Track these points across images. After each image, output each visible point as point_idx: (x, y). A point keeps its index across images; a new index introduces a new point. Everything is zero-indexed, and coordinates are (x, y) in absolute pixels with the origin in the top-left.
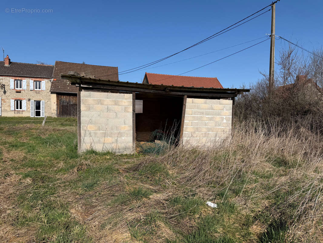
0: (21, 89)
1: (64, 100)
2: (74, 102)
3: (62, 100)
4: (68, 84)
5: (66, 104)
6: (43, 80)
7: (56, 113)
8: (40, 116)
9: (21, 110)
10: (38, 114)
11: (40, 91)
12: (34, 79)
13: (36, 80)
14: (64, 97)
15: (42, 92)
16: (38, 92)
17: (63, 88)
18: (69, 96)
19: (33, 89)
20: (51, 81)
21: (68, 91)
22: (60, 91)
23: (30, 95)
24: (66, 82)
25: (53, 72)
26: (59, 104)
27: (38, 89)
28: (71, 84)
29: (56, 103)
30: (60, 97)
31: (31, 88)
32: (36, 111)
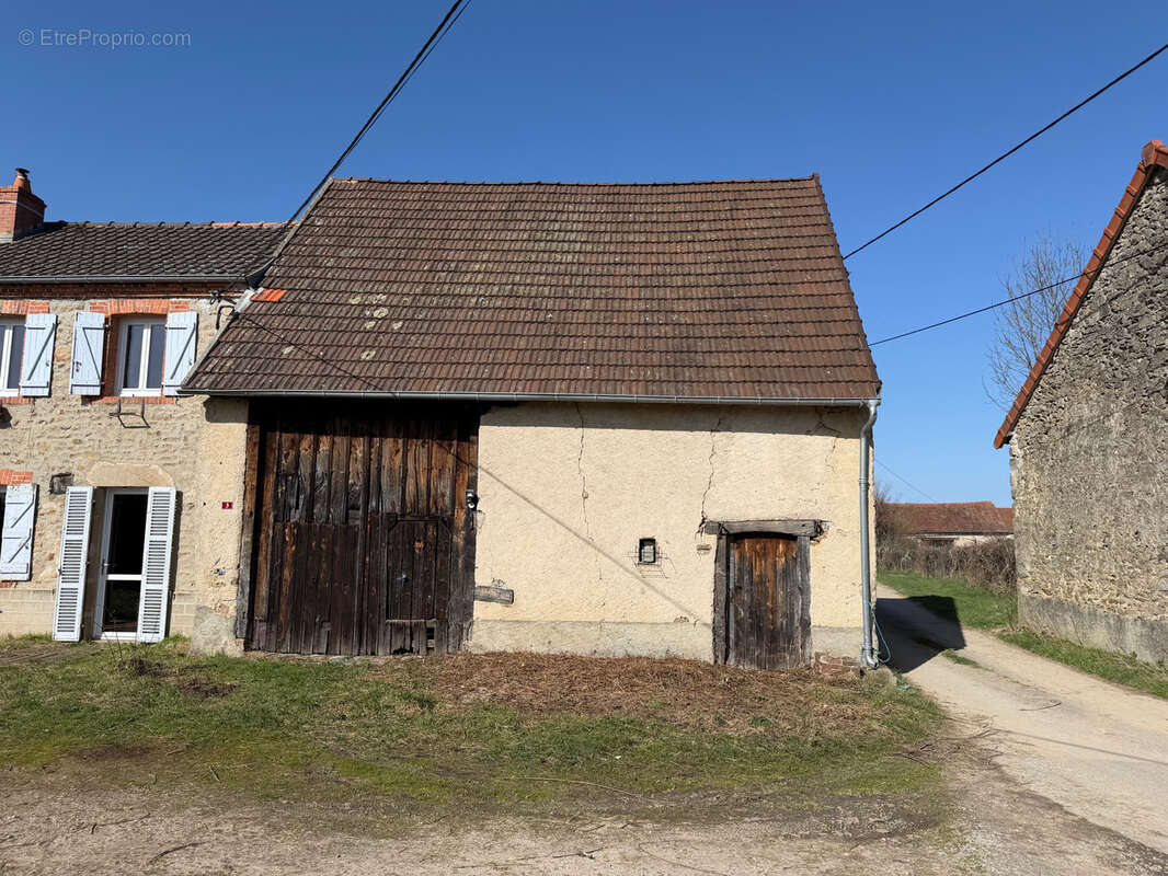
1: (320, 469)
2: (410, 488)
3: (304, 470)
4: (370, 325)
5: (337, 512)
6: (178, 308)
7: (232, 611)
8: (134, 629)
10: (121, 607)
11: (155, 401)
12: (113, 306)
13: (129, 306)
14: (324, 447)
15: (168, 408)
16: (131, 409)
17: (317, 359)
18: (372, 436)
19: (97, 391)
20: (238, 310)
21: (357, 378)
22: (286, 379)
23: (75, 442)
24: (363, 306)
25: (283, 244)
26: (271, 519)
27: (142, 391)
28: (396, 326)
29: (237, 511)
30: (280, 449)
31: (79, 378)
32: (109, 582)
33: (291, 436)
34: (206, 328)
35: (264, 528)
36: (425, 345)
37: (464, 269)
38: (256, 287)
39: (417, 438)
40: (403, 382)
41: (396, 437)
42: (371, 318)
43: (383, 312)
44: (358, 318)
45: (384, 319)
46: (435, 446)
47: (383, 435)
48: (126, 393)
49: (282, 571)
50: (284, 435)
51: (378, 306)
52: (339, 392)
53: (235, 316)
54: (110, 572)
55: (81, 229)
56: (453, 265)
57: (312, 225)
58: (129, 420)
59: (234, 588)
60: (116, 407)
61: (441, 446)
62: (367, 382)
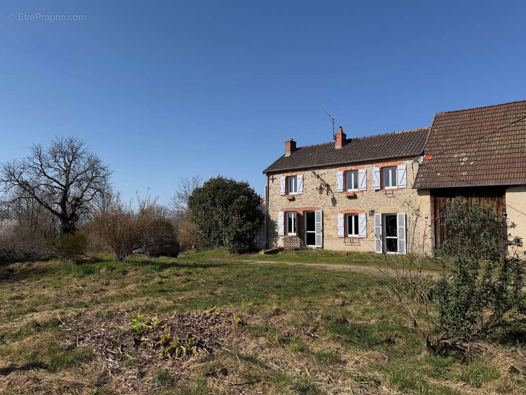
0: (356, 190)
4: (463, 164)
6: (400, 164)
8: (396, 251)
9: (357, 236)
10: (392, 245)
11: (396, 190)
12: (381, 165)
13: (386, 164)
14: (453, 201)
15: (400, 191)
16: (389, 192)
17: (449, 176)
18: (468, 197)
19: (380, 188)
20: (420, 163)
21: (463, 181)
22: (441, 183)
23: (375, 202)
24: (459, 158)
25: (427, 140)
26: (439, 221)
27: (391, 187)
28: (472, 163)
29: (429, 219)
30: (440, 202)
31: (375, 185)
32: (387, 239)
33: (443, 198)
34: (409, 168)
35: (437, 224)
36: (483, 168)
37: (491, 140)
38: (423, 155)
39: (484, 197)
40: (478, 181)
41: (476, 197)
42: (463, 162)
43: (465, 159)
44: (458, 162)
45: (467, 161)
46: (490, 200)
47: (472, 197)
48: (386, 188)
49: (444, 235)
50: (441, 198)
51: (464, 157)
52: (458, 185)
53: (420, 165)
54: (387, 236)
55: (356, 140)
56: (487, 139)
57: (434, 132)
58: (389, 196)
59: (431, 240)
60: (385, 192)
61: (491, 199)
62: (467, 182)
